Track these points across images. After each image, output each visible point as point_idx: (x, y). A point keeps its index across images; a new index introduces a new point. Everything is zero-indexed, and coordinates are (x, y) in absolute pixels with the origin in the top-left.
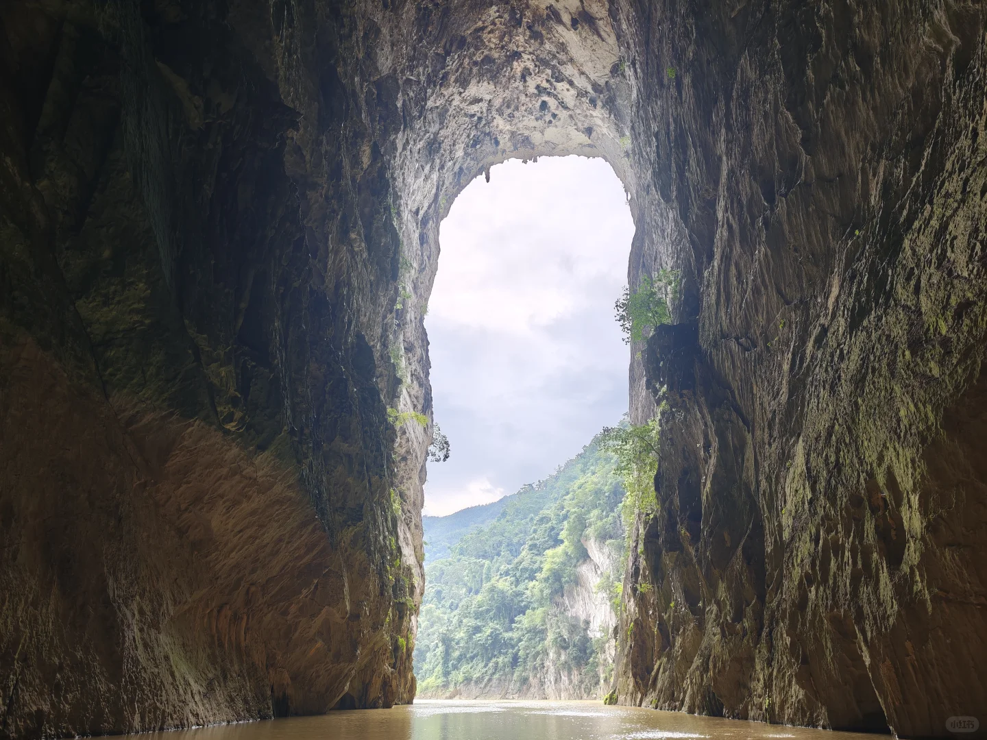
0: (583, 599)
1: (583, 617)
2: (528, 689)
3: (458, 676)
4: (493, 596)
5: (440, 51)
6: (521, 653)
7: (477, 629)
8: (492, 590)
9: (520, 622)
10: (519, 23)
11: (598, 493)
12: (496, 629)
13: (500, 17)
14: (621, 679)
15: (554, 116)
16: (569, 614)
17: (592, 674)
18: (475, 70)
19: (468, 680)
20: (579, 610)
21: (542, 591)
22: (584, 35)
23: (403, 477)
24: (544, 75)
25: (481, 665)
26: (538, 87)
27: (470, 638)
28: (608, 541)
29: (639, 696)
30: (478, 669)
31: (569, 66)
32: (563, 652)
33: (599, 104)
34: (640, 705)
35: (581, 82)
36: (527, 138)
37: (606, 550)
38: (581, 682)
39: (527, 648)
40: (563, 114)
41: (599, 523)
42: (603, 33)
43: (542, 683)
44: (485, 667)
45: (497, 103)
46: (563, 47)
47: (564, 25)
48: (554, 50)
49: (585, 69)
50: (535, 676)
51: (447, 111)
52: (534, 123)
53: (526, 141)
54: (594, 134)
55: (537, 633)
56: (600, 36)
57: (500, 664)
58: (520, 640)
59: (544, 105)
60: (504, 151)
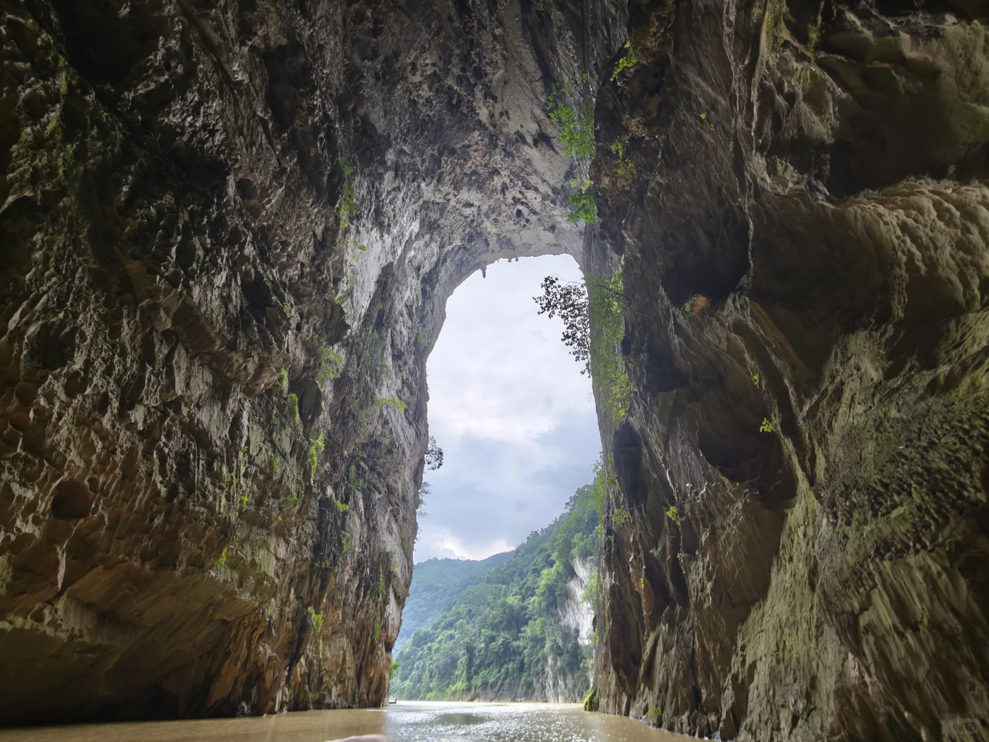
0: (573, 610)
1: (573, 626)
2: (533, 693)
3: (478, 681)
4: (505, 610)
5: (436, 153)
6: (526, 660)
7: (492, 639)
8: (504, 604)
9: (525, 631)
10: (496, 146)
11: (579, 520)
12: (506, 639)
13: (482, 140)
14: (600, 676)
15: (528, 221)
16: (562, 624)
17: (583, 679)
18: (466, 180)
19: (485, 684)
20: (570, 620)
21: (540, 604)
22: (543, 151)
23: (389, 469)
24: (517, 188)
25: (496, 671)
26: (514, 198)
27: (487, 646)
28: (589, 558)
29: (625, 699)
30: (493, 675)
31: (534, 177)
32: (558, 659)
33: (558, 203)
34: (627, 714)
35: (543, 188)
36: (509, 240)
37: (588, 566)
38: (575, 686)
39: (530, 655)
40: (533, 218)
41: (582, 543)
42: (557, 149)
43: (544, 688)
44: (499, 672)
45: (485, 208)
46: (528, 162)
47: (529, 145)
48: (523, 165)
49: (546, 177)
50: (538, 681)
51: (446, 208)
52: (513, 227)
53: (509, 242)
54: (556, 231)
55: (538, 641)
56: (554, 150)
57: (511, 670)
58: (525, 648)
59: (519, 213)
60: (493, 251)
